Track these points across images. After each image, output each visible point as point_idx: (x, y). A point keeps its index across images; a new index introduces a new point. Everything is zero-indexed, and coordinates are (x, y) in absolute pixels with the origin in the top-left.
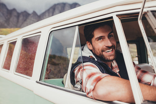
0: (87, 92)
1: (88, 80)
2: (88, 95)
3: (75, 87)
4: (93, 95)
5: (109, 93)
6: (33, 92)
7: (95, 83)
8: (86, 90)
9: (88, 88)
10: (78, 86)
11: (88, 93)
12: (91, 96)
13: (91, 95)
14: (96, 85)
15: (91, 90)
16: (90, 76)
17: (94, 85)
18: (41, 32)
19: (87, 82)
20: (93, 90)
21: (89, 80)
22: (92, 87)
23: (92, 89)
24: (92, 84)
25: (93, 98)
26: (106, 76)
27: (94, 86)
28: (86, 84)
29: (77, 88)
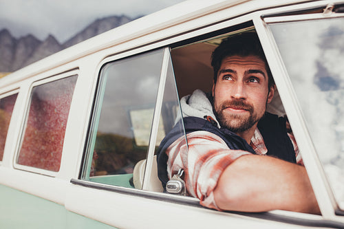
0: (200, 195)
1: (201, 166)
2: (203, 202)
3: (170, 187)
4: (214, 202)
5: (254, 195)
6: (64, 205)
7: (219, 172)
8: (198, 191)
9: (203, 186)
10: (176, 182)
11: (203, 198)
12: (212, 204)
13: (210, 202)
14: (220, 176)
15: (210, 190)
16: (204, 159)
17: (217, 176)
18: (78, 68)
19: (199, 172)
20: (215, 189)
21: (204, 167)
22: (213, 183)
23: (212, 188)
24: (211, 176)
25: (216, 208)
26: (243, 155)
27: (216, 180)
28: (195, 176)
29: (173, 187)
